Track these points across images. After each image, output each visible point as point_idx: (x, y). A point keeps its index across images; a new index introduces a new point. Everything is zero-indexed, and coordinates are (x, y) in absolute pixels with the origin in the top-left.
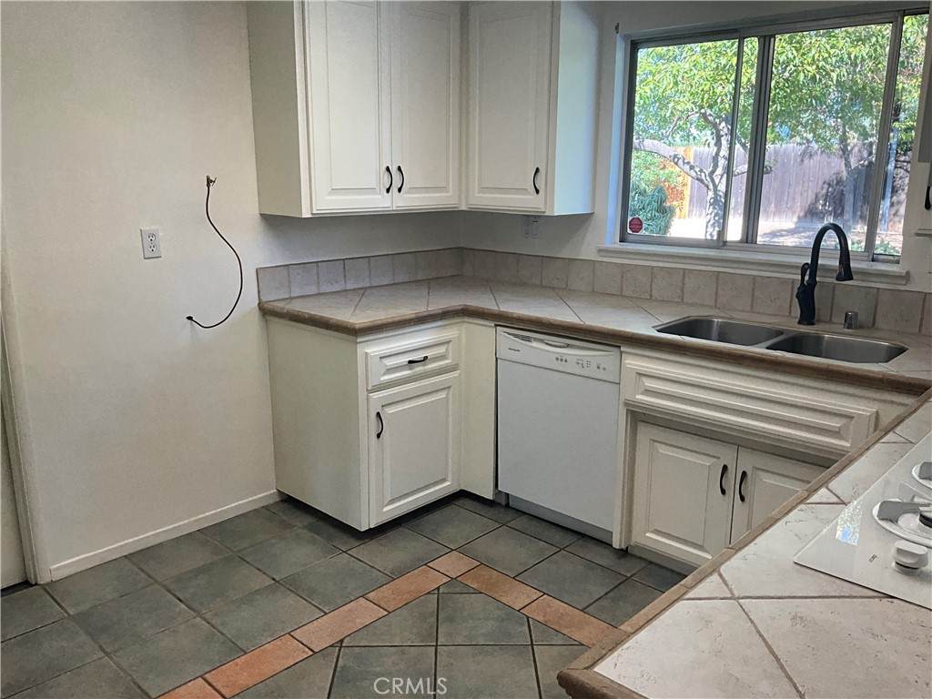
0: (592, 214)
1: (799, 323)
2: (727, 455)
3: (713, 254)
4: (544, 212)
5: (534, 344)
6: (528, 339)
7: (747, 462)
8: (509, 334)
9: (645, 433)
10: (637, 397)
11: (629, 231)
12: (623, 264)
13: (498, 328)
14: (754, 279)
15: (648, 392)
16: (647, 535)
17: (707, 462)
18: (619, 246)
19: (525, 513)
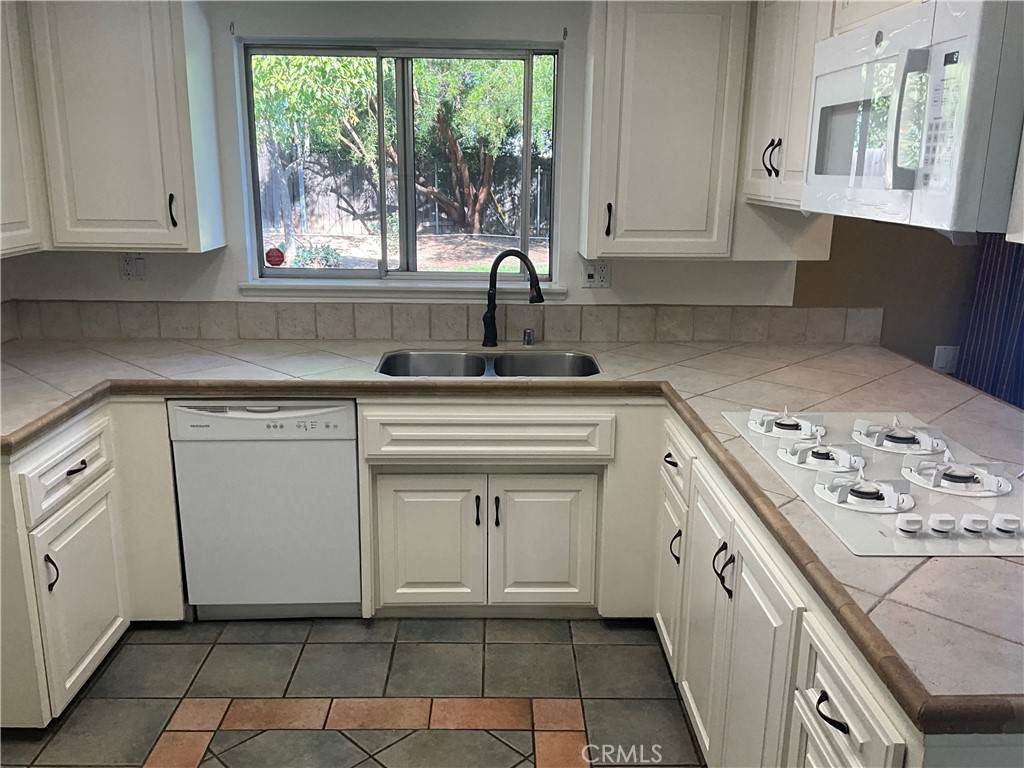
0: (226, 246)
1: (483, 345)
2: (477, 486)
3: (377, 285)
4: (186, 249)
5: (231, 414)
6: (222, 410)
7: (498, 487)
8: (190, 407)
9: (387, 485)
10: (383, 449)
11: (267, 264)
12: (276, 304)
13: (169, 403)
14: (430, 309)
15: (396, 441)
16: (398, 591)
17: (458, 498)
18: (259, 282)
19: (227, 621)
